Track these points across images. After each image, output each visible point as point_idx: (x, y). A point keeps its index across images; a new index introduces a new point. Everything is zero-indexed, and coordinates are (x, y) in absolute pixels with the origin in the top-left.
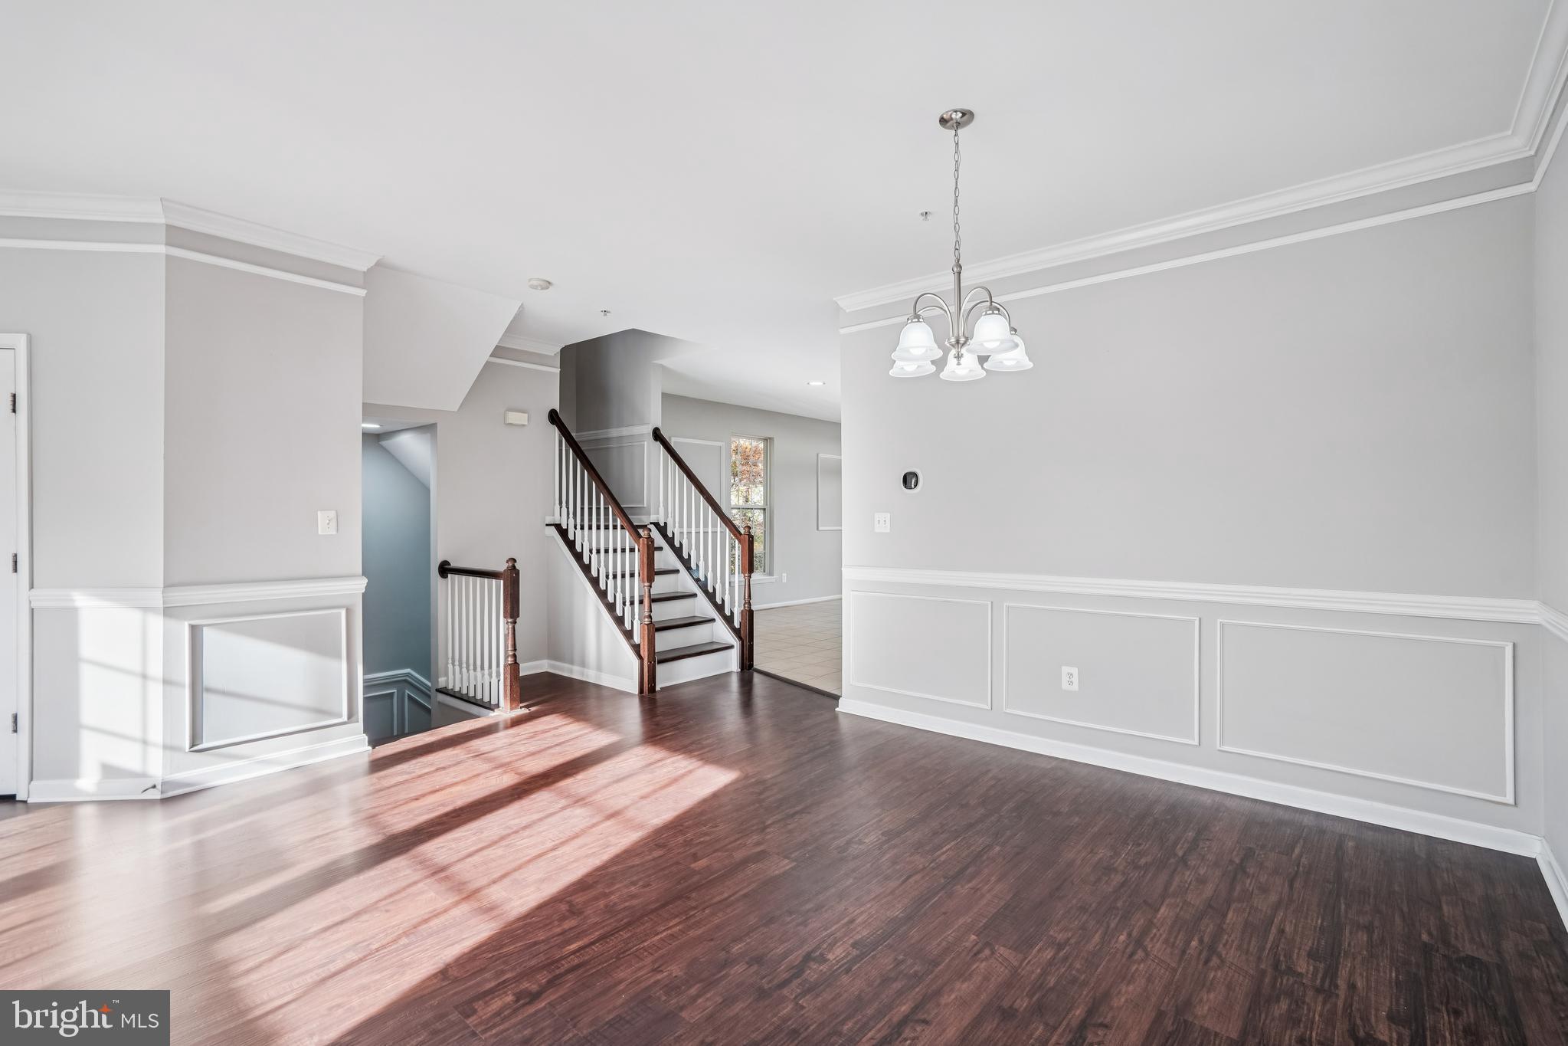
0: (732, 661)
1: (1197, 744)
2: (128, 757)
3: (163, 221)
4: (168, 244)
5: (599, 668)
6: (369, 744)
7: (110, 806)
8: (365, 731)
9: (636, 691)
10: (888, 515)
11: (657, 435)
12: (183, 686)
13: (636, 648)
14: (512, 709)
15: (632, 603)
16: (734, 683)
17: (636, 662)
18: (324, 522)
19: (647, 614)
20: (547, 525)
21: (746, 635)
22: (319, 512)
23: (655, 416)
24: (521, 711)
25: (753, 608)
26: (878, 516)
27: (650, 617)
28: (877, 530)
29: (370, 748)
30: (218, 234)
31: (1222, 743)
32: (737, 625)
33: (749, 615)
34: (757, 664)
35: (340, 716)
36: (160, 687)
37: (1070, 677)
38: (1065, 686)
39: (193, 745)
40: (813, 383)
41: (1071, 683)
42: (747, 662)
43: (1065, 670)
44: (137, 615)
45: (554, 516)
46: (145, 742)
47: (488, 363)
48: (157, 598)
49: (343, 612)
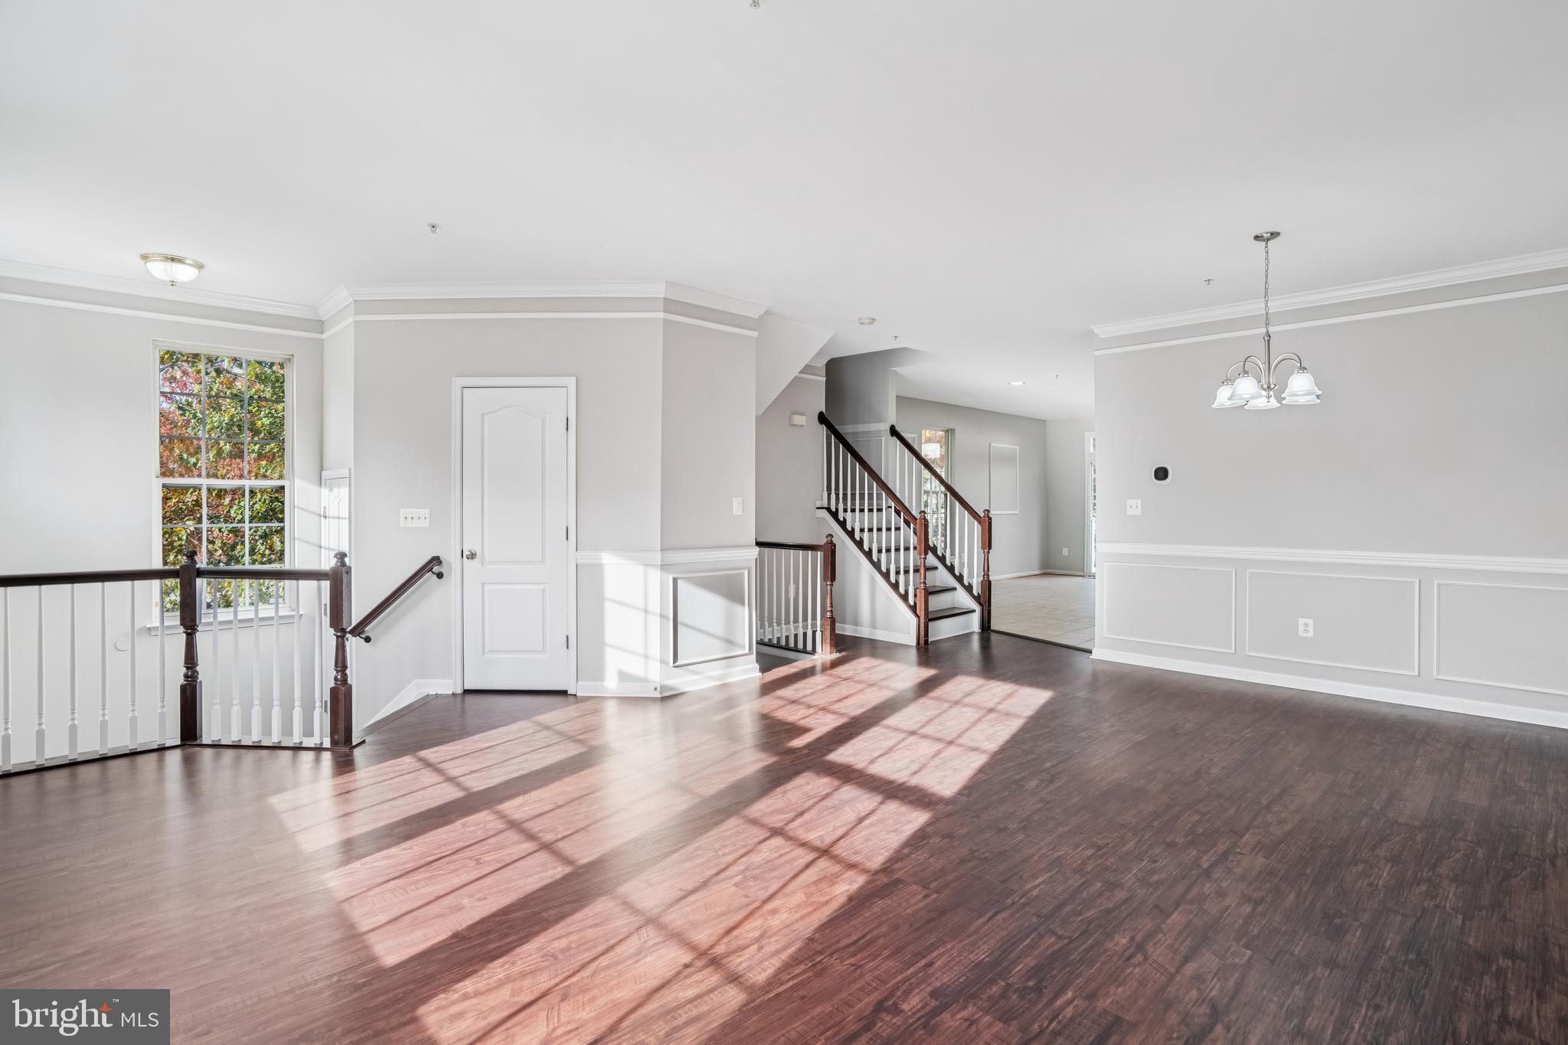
0: (974, 622)
1: (1417, 674)
2: (635, 667)
3: (663, 296)
4: (665, 312)
5: (873, 626)
6: (760, 671)
7: (628, 701)
8: (757, 661)
9: (914, 643)
10: (1140, 501)
11: (894, 432)
12: (668, 619)
13: (913, 609)
14: (831, 653)
15: (907, 572)
16: (975, 644)
17: (914, 620)
18: (736, 503)
19: (922, 581)
20: (817, 508)
21: (985, 600)
22: (734, 499)
23: (891, 416)
24: (836, 655)
25: (990, 579)
26: (1129, 502)
27: (925, 583)
28: (1129, 513)
29: (761, 674)
30: (689, 302)
31: (1439, 673)
32: (975, 593)
33: (987, 585)
34: (993, 627)
35: (744, 648)
36: (658, 619)
37: (1306, 627)
38: (1301, 633)
39: (674, 662)
40: (1013, 383)
41: (1306, 631)
42: (986, 624)
43: (1301, 621)
44: (640, 569)
45: (822, 500)
46: (646, 657)
47: (796, 377)
48: (657, 557)
49: (746, 572)
